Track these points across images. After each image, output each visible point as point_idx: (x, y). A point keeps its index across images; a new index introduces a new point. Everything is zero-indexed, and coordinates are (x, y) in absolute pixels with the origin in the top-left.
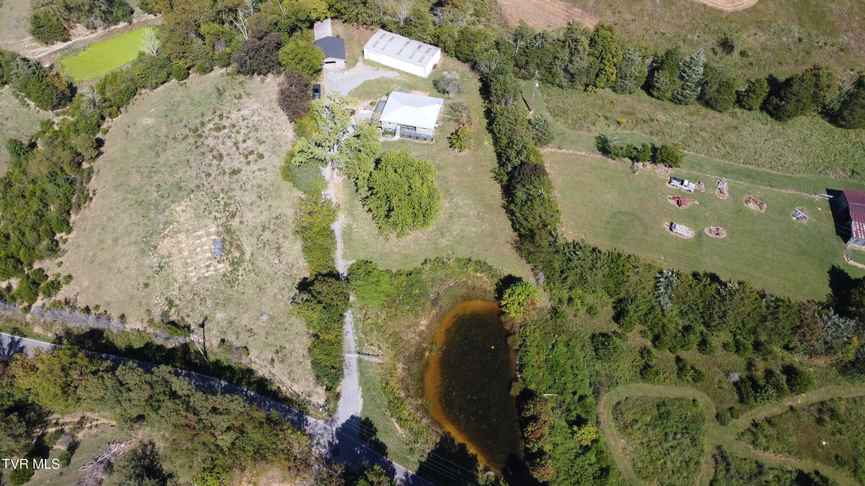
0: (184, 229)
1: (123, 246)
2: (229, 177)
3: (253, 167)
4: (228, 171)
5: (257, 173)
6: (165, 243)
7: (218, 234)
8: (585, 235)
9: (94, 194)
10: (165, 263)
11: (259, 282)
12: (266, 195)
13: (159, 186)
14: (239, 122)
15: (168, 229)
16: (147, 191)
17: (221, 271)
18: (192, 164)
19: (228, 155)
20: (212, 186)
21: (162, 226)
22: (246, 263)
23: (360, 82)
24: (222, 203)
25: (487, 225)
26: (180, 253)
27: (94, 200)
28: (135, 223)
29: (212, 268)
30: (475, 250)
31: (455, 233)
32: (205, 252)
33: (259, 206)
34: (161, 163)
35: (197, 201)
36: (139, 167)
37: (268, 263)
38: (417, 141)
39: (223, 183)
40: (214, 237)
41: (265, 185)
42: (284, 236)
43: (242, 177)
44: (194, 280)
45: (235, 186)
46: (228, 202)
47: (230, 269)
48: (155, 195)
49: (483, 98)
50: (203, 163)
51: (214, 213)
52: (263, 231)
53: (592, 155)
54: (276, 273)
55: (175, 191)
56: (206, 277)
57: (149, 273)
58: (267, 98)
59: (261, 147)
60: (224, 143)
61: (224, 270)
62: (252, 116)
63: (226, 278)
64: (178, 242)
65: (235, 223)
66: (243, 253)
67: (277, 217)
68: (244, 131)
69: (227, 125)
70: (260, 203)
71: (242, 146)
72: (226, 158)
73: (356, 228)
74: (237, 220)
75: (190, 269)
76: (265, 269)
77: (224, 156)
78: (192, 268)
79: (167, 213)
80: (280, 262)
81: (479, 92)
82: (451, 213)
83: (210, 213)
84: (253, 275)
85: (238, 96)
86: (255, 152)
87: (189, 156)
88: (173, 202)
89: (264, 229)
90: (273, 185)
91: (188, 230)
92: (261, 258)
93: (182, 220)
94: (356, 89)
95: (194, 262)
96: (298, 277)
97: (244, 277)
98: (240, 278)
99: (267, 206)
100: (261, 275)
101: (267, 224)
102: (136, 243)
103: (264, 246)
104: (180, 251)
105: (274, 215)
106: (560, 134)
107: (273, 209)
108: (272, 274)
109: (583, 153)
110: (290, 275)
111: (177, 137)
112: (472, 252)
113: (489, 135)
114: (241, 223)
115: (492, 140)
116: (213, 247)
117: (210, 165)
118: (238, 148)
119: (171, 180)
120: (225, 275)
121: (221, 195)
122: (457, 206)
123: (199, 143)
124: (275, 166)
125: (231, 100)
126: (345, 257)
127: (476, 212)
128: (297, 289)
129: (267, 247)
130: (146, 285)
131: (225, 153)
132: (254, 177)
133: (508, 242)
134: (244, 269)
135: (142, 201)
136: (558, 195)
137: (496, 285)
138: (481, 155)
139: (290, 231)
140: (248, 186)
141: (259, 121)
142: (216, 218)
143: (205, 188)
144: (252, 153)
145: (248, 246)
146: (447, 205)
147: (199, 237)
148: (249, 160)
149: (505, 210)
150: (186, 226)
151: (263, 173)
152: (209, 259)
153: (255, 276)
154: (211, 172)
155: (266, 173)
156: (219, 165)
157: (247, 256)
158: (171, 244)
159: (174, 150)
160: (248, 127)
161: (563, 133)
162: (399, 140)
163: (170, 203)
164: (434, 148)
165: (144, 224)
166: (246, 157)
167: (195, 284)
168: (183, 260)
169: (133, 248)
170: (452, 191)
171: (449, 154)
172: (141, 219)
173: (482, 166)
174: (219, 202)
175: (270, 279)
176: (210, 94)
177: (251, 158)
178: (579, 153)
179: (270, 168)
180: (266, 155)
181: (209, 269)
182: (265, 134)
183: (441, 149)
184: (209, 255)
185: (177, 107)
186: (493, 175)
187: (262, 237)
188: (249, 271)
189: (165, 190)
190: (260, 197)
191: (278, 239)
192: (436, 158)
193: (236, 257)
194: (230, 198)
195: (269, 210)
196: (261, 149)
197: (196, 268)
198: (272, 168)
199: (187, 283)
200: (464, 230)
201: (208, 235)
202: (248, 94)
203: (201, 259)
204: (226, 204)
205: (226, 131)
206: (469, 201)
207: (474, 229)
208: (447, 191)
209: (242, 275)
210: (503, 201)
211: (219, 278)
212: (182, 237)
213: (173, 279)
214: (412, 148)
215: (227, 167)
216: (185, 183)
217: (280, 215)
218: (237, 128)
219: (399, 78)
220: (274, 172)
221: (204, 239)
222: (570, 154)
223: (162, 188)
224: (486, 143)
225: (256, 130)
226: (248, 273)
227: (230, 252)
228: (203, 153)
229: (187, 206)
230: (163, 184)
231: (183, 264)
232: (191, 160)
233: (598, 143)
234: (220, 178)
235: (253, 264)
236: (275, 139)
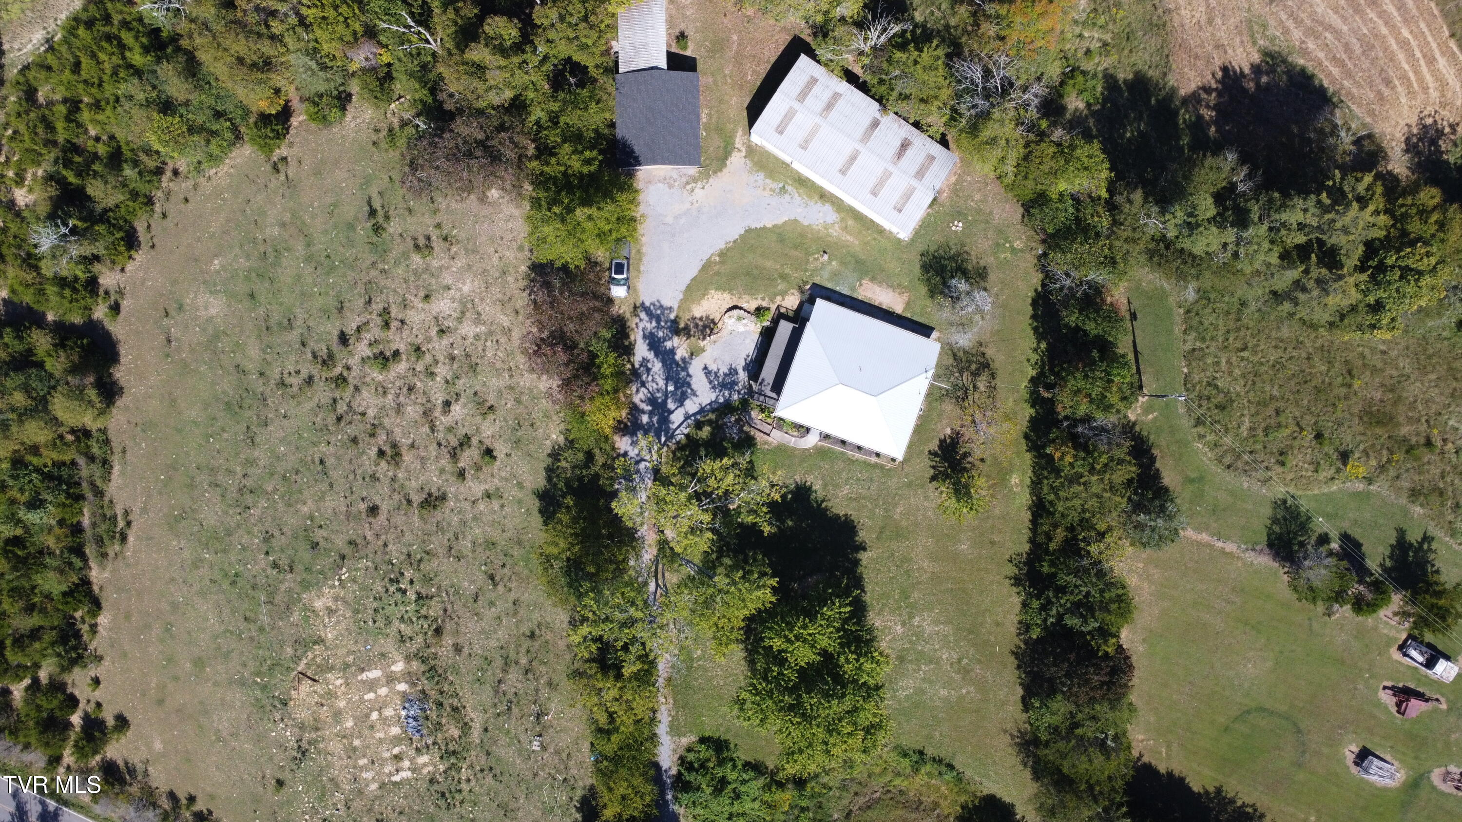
0: (338, 663)
1: (216, 684)
2: (422, 518)
3: (475, 487)
4: (417, 498)
5: (481, 506)
6: (302, 695)
7: (409, 677)
8: (1169, 747)
9: (129, 524)
10: (309, 743)
11: (504, 797)
12: (506, 570)
13: (268, 537)
14: (429, 340)
15: (305, 661)
16: (244, 549)
17: (425, 771)
18: (334, 474)
19: (412, 446)
20: (385, 545)
21: (289, 651)
22: (473, 753)
23: (734, 232)
24: (411, 595)
25: (972, 689)
26: (338, 723)
27: (131, 539)
28: (231, 633)
29: (406, 763)
30: (938, 734)
31: (901, 694)
32: (385, 721)
33: (492, 604)
34: (261, 463)
35: (356, 587)
36: (213, 471)
37: (520, 752)
38: (858, 456)
39: (408, 537)
40: (402, 687)
41: (502, 541)
42: (550, 684)
43: (447, 513)
44: (374, 786)
45: (436, 544)
46: (424, 592)
47: (442, 768)
48: (263, 562)
49: (1035, 329)
50: (359, 472)
51: (396, 623)
52: (505, 671)
53: (1250, 556)
54: (536, 775)
55: (305, 555)
56: (395, 784)
57: (281, 759)
58: (495, 260)
59: (487, 423)
60: (399, 409)
61: (431, 768)
62: (460, 320)
63: (436, 787)
64: (331, 695)
65: (444, 649)
66: (466, 727)
67: (532, 636)
68: (443, 371)
69: (402, 348)
70: (492, 596)
71: (443, 421)
72: (408, 457)
73: (699, 659)
74: (448, 641)
75: (362, 762)
76: (514, 764)
77: (404, 451)
78: (365, 761)
79: (295, 617)
80: (544, 748)
81: (1029, 310)
82: (904, 650)
83: (388, 622)
84: (489, 780)
85: (422, 242)
86: (474, 441)
87: (323, 447)
88: (306, 586)
89: (507, 663)
90: (519, 543)
91: (347, 666)
92: (503, 740)
93: (330, 636)
94: (722, 254)
95: (368, 747)
96: (581, 783)
97: (473, 783)
98: (465, 787)
99: (510, 604)
100: (505, 779)
101: (512, 654)
102: (242, 683)
103: (509, 709)
104: (337, 715)
105: (525, 629)
106: (1192, 481)
107: (522, 612)
108: (529, 775)
109: (1230, 547)
110: (565, 779)
111: (288, 380)
112: (929, 737)
113: (1028, 455)
114: (458, 649)
115: (1030, 473)
116: (403, 713)
117: (374, 477)
118: (433, 428)
119: (292, 521)
120: (432, 781)
121: (408, 574)
122: (919, 634)
123: (342, 408)
124: (520, 485)
125: (406, 256)
126: (675, 730)
127: (955, 656)
128: (578, 810)
129: (515, 710)
130: (280, 783)
131: (405, 442)
132: (475, 518)
133: (1005, 731)
134: (471, 766)
135: (237, 575)
136: (1141, 649)
137: (963, 807)
138: (997, 512)
139: (560, 668)
140: (466, 544)
141: (477, 337)
142: (402, 639)
143: (370, 549)
144: (465, 442)
145: (474, 709)
146: (899, 629)
147: (372, 686)
148: (461, 465)
149: (1016, 662)
150: (341, 652)
151: (496, 504)
152: (397, 740)
153: (493, 782)
154: (377, 500)
155: (502, 506)
156: (394, 479)
157: (476, 734)
158: (316, 698)
159: (285, 422)
160: (453, 358)
161: (1201, 479)
162: (816, 447)
163: (298, 589)
164: (895, 480)
165: (252, 639)
166: (454, 456)
167: (377, 798)
168: (345, 741)
169: (237, 696)
170: (916, 595)
171: (926, 498)
172: (243, 625)
173: (993, 543)
174: (404, 592)
175: (524, 787)
176: (351, 227)
177: (467, 458)
178: (1220, 544)
179: (512, 493)
180: (501, 449)
181: (401, 764)
182: (495, 383)
183: (909, 485)
184: (395, 731)
185: (274, 265)
186: (1011, 570)
187: (503, 687)
188: (482, 770)
189: (282, 551)
190: (492, 578)
191: (537, 690)
192: (896, 505)
193: (453, 739)
194: (428, 580)
195: (516, 613)
196: (488, 430)
197: (373, 762)
198: (516, 493)
199: (360, 792)
200: (923, 692)
201: (391, 679)
202: (445, 239)
203: (381, 741)
204: (420, 597)
205: (401, 367)
206: (948, 629)
207: (944, 692)
208: (905, 595)
209: (468, 780)
210: (1017, 641)
211: (423, 786)
212: (336, 680)
213: (332, 780)
214: (844, 475)
215: (414, 484)
216: (322, 533)
217: (539, 625)
218: (428, 358)
219: (835, 232)
220: (520, 502)
221: (383, 691)
222: (1199, 544)
223: (275, 543)
224: (1015, 479)
225: (473, 368)
226: (479, 775)
227: (439, 726)
228: (355, 440)
229: (336, 599)
230: (277, 533)
231: (346, 749)
232: (330, 461)
233: (1275, 521)
234: (399, 519)
235: (488, 753)
236: (518, 401)
